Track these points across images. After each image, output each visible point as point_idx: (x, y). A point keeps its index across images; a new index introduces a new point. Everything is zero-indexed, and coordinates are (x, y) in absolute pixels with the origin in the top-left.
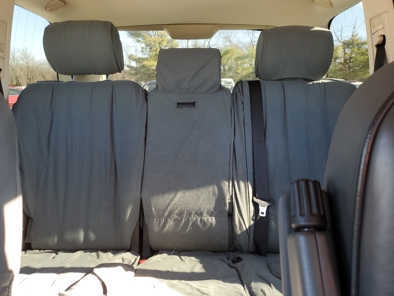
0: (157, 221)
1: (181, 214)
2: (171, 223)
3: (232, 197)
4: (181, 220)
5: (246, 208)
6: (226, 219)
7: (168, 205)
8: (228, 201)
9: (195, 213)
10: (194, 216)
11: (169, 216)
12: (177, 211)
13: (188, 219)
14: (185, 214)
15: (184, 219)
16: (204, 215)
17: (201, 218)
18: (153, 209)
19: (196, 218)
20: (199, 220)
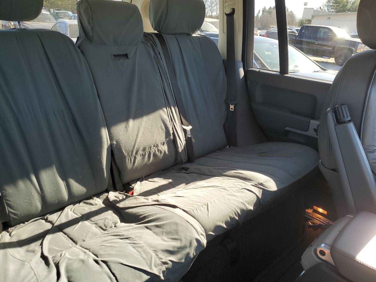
0: (128, 160)
1: (144, 149)
2: (139, 158)
3: (173, 128)
4: (145, 153)
5: (181, 134)
6: (172, 145)
7: (134, 146)
8: (171, 132)
9: (154, 146)
10: (153, 148)
11: (136, 153)
12: (141, 149)
13: (150, 152)
14: (147, 149)
15: (147, 153)
16: (159, 146)
17: (158, 149)
18: (124, 151)
19: (155, 150)
20: (157, 150)
